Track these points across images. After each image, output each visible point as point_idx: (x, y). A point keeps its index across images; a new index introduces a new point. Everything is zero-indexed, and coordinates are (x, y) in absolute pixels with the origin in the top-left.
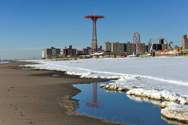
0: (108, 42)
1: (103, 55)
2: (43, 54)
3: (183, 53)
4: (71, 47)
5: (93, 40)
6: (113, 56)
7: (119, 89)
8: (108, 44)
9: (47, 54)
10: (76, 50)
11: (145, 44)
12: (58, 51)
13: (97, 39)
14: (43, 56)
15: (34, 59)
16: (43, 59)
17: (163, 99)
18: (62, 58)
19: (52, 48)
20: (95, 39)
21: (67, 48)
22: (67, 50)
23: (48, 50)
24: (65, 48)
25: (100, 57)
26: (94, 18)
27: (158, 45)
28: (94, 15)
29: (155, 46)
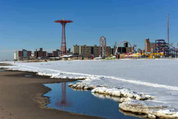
0: (76, 45)
1: (71, 57)
2: (15, 56)
3: (145, 56)
4: (41, 49)
5: (62, 43)
6: (81, 58)
7: (85, 88)
8: (76, 47)
9: (19, 56)
10: (46, 52)
11: (110, 47)
12: (29, 53)
13: (66, 42)
14: (15, 58)
15: (6, 60)
16: (15, 60)
17: (122, 96)
18: (33, 59)
19: (24, 50)
20: (64, 42)
21: (38, 51)
22: (37, 52)
23: (20, 52)
24: (36, 51)
25: (69, 59)
26: (64, 23)
27: (123, 48)
28: (63, 19)
29: (120, 49)
